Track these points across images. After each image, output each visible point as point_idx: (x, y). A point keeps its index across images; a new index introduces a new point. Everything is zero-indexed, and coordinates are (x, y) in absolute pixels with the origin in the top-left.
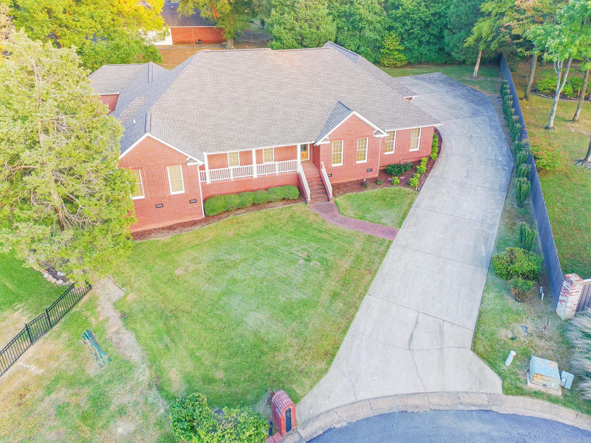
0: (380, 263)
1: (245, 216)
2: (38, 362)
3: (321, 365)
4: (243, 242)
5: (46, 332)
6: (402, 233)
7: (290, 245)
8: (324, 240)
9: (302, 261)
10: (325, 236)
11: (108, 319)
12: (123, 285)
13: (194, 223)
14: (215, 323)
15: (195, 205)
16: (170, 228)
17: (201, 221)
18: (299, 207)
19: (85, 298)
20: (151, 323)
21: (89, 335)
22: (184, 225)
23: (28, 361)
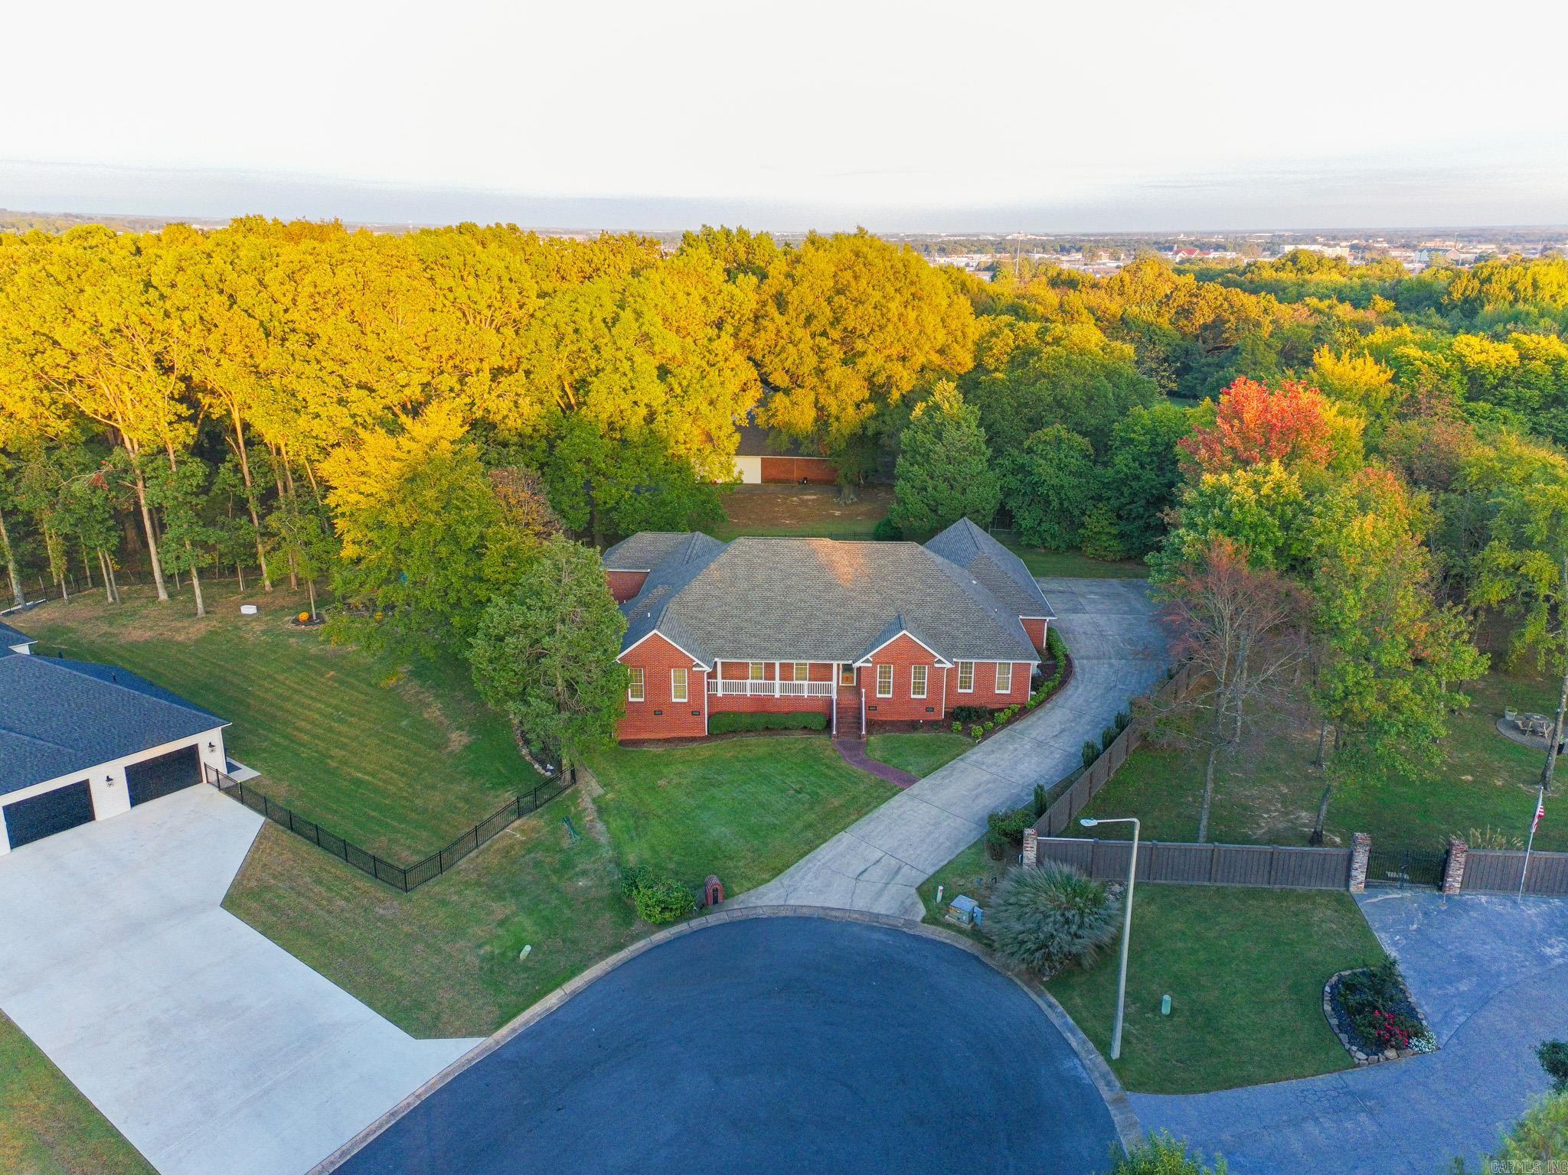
0: (875, 807)
1: (752, 740)
2: (523, 832)
3: (765, 876)
4: (738, 765)
5: (531, 811)
6: (924, 783)
7: (788, 775)
8: (826, 776)
9: (792, 792)
10: (832, 774)
11: (586, 809)
12: (605, 786)
13: (693, 739)
14: (681, 829)
15: (697, 719)
16: (667, 741)
17: (702, 739)
18: (819, 741)
19: (568, 791)
20: (622, 819)
21: (567, 820)
22: (681, 740)
23: (514, 830)
